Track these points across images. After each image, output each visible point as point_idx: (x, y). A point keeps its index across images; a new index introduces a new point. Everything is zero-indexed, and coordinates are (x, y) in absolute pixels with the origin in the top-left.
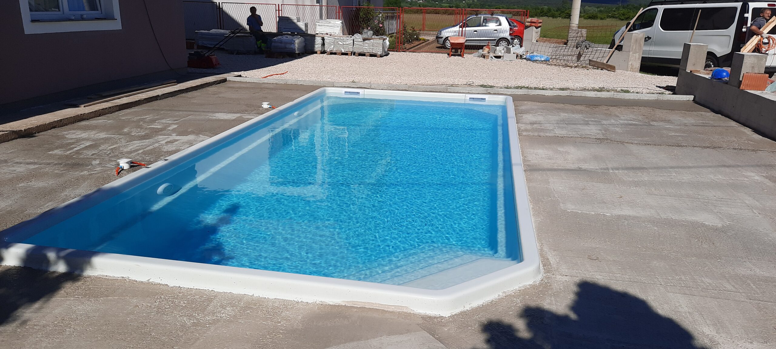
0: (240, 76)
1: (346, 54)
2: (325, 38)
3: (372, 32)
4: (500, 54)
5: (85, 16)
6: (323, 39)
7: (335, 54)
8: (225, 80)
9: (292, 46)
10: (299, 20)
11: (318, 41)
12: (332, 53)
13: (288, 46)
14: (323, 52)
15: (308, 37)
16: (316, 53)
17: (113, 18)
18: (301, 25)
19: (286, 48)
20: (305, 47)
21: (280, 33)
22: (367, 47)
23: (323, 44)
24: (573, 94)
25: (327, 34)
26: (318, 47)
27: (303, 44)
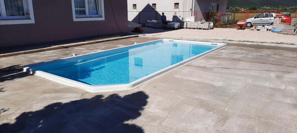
0: (145, 35)
1: (195, 29)
2: (188, 23)
3: (205, 20)
4: (259, 29)
5: (92, 16)
6: (187, 23)
7: (191, 28)
8: (138, 36)
9: (174, 26)
10: (180, 17)
11: (185, 24)
12: (189, 28)
13: (173, 26)
14: (187, 28)
15: (182, 23)
16: (184, 28)
17: (102, 17)
18: (181, 18)
19: (172, 26)
20: (180, 26)
21: (173, 21)
22: (202, 26)
23: (187, 25)
24: (259, 44)
25: (188, 21)
26: (185, 26)
27: (180, 25)
